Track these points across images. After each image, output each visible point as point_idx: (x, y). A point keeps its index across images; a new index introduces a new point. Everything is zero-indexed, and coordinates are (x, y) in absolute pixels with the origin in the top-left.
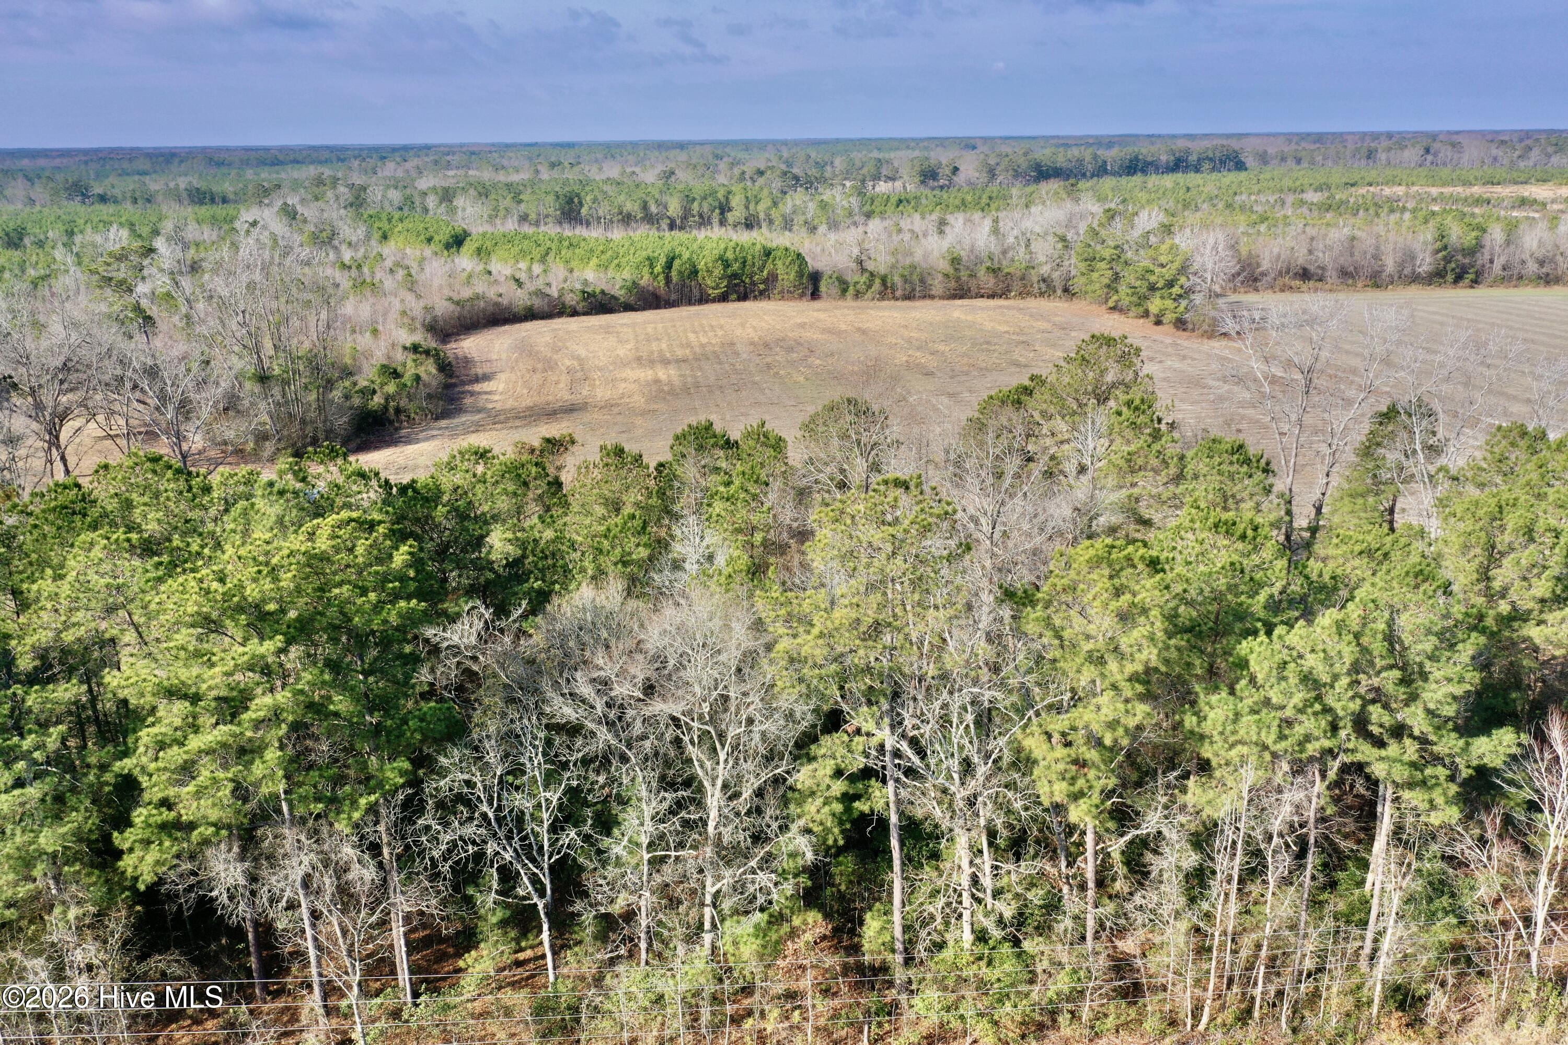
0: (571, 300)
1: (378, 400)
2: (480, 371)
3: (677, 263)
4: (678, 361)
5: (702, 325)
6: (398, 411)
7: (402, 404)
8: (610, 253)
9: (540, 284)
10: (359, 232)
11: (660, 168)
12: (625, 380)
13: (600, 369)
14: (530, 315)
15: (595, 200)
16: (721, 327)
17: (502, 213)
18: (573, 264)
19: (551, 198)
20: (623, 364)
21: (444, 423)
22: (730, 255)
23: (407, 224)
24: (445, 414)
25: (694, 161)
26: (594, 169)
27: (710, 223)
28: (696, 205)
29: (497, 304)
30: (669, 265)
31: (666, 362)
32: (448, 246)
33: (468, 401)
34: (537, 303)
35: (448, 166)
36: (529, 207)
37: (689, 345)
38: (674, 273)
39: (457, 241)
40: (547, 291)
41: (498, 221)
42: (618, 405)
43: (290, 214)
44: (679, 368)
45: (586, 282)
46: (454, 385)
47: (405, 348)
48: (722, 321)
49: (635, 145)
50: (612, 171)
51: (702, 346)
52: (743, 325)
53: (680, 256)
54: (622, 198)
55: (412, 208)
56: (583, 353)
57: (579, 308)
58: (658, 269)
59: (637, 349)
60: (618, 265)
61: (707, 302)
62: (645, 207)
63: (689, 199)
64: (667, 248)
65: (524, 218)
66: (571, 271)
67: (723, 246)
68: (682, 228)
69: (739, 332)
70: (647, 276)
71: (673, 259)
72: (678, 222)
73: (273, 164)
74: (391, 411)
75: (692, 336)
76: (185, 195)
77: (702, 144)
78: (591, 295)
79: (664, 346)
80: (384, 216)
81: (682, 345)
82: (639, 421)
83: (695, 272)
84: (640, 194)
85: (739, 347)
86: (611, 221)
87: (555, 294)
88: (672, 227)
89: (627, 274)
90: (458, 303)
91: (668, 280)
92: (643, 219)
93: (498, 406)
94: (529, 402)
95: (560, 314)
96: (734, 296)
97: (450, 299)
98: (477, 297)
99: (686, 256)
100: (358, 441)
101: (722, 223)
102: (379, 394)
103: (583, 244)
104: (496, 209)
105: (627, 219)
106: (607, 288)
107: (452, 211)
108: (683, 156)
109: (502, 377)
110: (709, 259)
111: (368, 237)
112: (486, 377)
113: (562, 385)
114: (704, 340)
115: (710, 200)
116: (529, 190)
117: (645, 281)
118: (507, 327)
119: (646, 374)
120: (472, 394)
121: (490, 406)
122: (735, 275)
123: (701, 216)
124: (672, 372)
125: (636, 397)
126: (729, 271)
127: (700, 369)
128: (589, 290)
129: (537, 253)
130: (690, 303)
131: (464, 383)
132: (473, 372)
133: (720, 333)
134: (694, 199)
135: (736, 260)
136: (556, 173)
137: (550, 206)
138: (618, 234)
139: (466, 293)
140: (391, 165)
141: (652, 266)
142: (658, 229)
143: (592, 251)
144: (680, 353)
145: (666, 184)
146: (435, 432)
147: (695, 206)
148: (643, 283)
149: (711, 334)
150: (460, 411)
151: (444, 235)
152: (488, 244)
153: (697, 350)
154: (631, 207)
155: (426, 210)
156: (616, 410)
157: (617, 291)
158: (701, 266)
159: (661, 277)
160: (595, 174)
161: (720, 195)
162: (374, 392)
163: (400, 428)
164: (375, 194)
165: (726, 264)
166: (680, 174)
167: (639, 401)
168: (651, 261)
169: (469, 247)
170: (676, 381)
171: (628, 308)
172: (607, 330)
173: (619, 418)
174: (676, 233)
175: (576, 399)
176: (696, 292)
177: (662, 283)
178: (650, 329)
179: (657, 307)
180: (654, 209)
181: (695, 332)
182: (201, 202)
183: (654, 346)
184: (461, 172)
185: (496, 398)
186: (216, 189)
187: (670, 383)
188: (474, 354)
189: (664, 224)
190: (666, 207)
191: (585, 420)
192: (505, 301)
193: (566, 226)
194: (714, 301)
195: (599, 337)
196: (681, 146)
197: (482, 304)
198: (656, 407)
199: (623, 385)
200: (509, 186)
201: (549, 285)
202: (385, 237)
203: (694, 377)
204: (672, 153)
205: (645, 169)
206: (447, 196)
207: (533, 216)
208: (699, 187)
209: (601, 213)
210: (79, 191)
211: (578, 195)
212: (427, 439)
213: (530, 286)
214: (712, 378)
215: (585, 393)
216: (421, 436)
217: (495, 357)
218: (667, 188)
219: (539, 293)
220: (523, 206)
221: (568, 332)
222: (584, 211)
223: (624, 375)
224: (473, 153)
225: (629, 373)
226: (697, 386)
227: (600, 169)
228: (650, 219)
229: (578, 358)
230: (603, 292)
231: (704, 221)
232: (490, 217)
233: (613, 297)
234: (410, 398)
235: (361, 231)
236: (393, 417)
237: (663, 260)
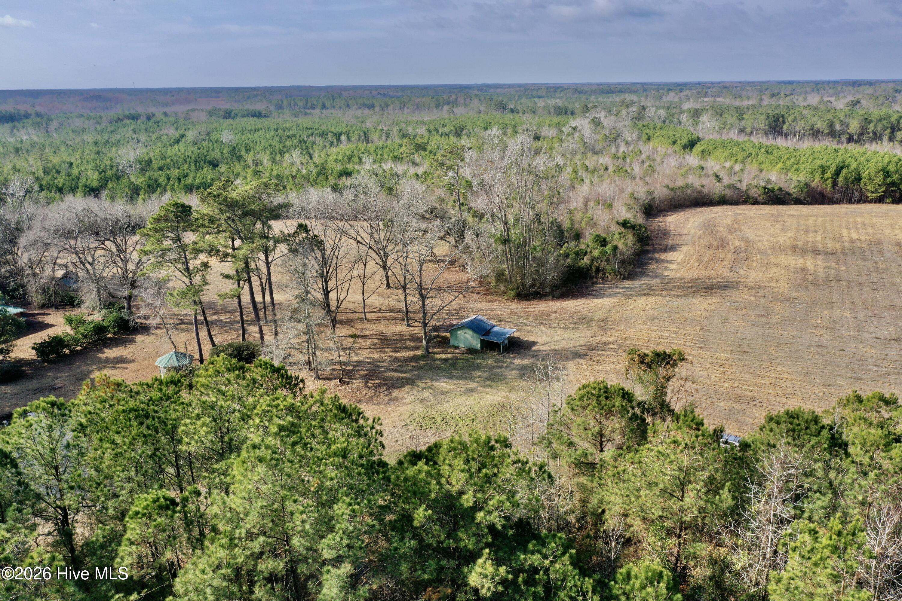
0: (754, 192)
1: (586, 260)
2: (670, 242)
3: (844, 172)
4: (827, 253)
5: (856, 223)
6: (598, 270)
7: (602, 265)
8: (793, 160)
9: (734, 180)
10: (634, 135)
11: (850, 98)
12: (777, 265)
13: (760, 252)
14: (723, 201)
15: (795, 120)
16: (873, 226)
17: (728, 126)
18: (764, 166)
19: (763, 118)
20: (779, 249)
21: (627, 283)
22: (892, 168)
23: (665, 132)
24: (631, 276)
25: (877, 94)
26: (801, 98)
27: (881, 138)
28: (872, 125)
29: (700, 192)
30: (838, 173)
31: (816, 252)
32: (685, 147)
33: (652, 267)
34: (728, 193)
35: (706, 95)
36: (748, 123)
37: (840, 240)
38: (841, 179)
39: (691, 144)
40: (738, 185)
41: (725, 131)
42: (764, 288)
43: (597, 123)
44: (827, 261)
45: (769, 181)
46: (648, 252)
47: (618, 223)
48: (874, 221)
49: (835, 83)
50: (814, 100)
51: (852, 241)
52: (892, 226)
53: (848, 166)
54: (815, 119)
55: (671, 122)
56: (751, 236)
57: (760, 199)
58: (828, 175)
59: (796, 238)
60: (797, 170)
61: (865, 202)
62: (831, 125)
63: (867, 121)
64: (840, 158)
65: (742, 130)
66: (761, 171)
67: (887, 160)
68: (857, 141)
69: (888, 232)
70: (817, 180)
71: (842, 168)
72: (855, 137)
73: (608, 93)
74: (594, 269)
75: (845, 232)
76: (552, 110)
77: (886, 82)
78: (772, 191)
79: (819, 238)
80: (651, 127)
81: (834, 239)
82: (778, 307)
83: (858, 179)
84: (829, 116)
85: (885, 246)
86: (804, 135)
87: (744, 188)
88: (850, 140)
89: (802, 177)
90: (672, 189)
91: (835, 184)
92: (828, 134)
93: (672, 274)
94: (695, 274)
95: (745, 202)
96: (890, 200)
97: (667, 186)
98: (687, 186)
99: (854, 166)
100: (564, 289)
101: (891, 139)
102: (587, 256)
103: (775, 152)
104: (725, 124)
105: (815, 134)
106: (782, 185)
107: (696, 124)
108: (870, 90)
109: (684, 249)
110: (872, 170)
111: (639, 139)
112: (673, 248)
113: (725, 263)
114: (855, 236)
115: (884, 122)
116: (751, 112)
117: (816, 182)
118: (703, 209)
119: (796, 262)
120: (658, 261)
121: (666, 273)
122: (893, 184)
123: (874, 133)
124: (819, 263)
125: (782, 283)
126: (888, 180)
127: (845, 263)
128: (770, 187)
129: (740, 157)
130: (850, 202)
131: (655, 251)
132: (665, 243)
133: (870, 231)
134: (871, 121)
135: (896, 172)
136: (774, 102)
137: (762, 123)
138: (806, 145)
139: (680, 183)
140: (672, 94)
141: (823, 172)
142: (838, 142)
143: (780, 157)
144: (830, 246)
145: (852, 110)
146: (618, 290)
147: (871, 127)
148: (813, 184)
149: (862, 231)
150: (644, 274)
151: (684, 140)
152: (710, 147)
153: (847, 245)
154: (820, 125)
155: (680, 123)
156: (762, 292)
157: (792, 189)
158: (865, 175)
159: (829, 181)
160: (800, 101)
161: (893, 119)
162: (586, 253)
163: (596, 283)
164: (650, 112)
165: (887, 174)
166: (864, 103)
167: (783, 287)
168: (823, 169)
169: (698, 148)
170: (821, 272)
171: (798, 202)
172: (776, 218)
173: (762, 301)
174: (851, 147)
175: (732, 276)
176: (857, 195)
177: (829, 186)
178: (811, 222)
179: (822, 203)
180: (838, 127)
181: (848, 228)
182: (560, 114)
183: (811, 237)
184: (711, 99)
185: (673, 266)
186: (570, 107)
187: (815, 274)
188: (672, 229)
189: (844, 138)
190: (847, 126)
191: (734, 298)
192: (705, 190)
193: (771, 136)
194: (871, 202)
195: (768, 224)
196: (870, 83)
197: (689, 191)
198: (797, 295)
199: (775, 269)
200: (738, 109)
201: (740, 181)
202: (649, 139)
203: (838, 270)
204: (861, 89)
205: (838, 99)
206: (696, 114)
207: (749, 129)
208: (877, 113)
209: (797, 128)
210: (502, 107)
211: (783, 116)
212: (610, 296)
213: (726, 180)
214: (854, 273)
215: (742, 272)
216: (607, 292)
217: (685, 232)
218: (851, 115)
219: (732, 186)
220: (743, 123)
221: (746, 217)
222: (785, 127)
223: (778, 260)
224: (726, 87)
225: (783, 260)
226: (838, 279)
227: (805, 98)
228: (833, 134)
229: (747, 241)
230: (780, 189)
231: (876, 137)
232: (720, 128)
233: (788, 193)
234: (608, 261)
235: (635, 135)
236: (593, 274)
237: (833, 168)
